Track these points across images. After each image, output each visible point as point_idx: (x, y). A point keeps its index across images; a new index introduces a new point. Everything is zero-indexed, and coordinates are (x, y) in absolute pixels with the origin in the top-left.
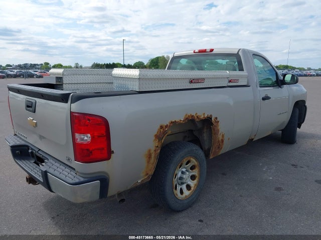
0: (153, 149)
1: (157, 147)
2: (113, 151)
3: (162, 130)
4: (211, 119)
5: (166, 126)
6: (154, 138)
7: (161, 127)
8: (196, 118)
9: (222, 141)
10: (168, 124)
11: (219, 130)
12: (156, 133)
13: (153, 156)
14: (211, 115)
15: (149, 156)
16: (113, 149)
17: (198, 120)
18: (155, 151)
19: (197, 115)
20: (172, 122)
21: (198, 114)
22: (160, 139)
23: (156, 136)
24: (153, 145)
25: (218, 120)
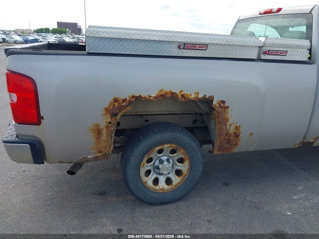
0: (103, 125)
1: (110, 123)
2: (43, 117)
3: (116, 104)
4: (212, 101)
5: (125, 100)
6: (104, 112)
7: (116, 100)
8: (180, 96)
9: (237, 135)
10: (128, 98)
11: (227, 120)
12: (107, 107)
13: (104, 132)
14: (213, 97)
15: (98, 132)
16: (42, 114)
17: (183, 100)
18: (107, 127)
19: (183, 93)
20: (133, 97)
21: (185, 92)
22: (114, 115)
23: (106, 109)
24: (103, 120)
25: (226, 105)
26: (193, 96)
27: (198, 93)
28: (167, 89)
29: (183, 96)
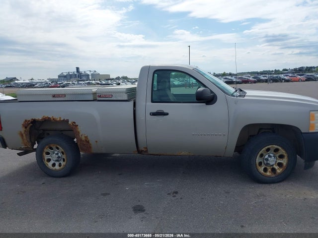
0: (23, 132)
1: (25, 131)
4: (68, 122)
5: (29, 121)
7: (26, 121)
8: (52, 119)
11: (79, 132)
12: (23, 123)
13: (24, 135)
14: (68, 120)
15: (22, 135)
17: (54, 121)
18: (25, 133)
21: (54, 117)
22: (26, 127)
23: (23, 125)
24: (22, 130)
25: (77, 124)
26: (58, 119)
27: (60, 118)
28: (46, 116)
29: (53, 119)
